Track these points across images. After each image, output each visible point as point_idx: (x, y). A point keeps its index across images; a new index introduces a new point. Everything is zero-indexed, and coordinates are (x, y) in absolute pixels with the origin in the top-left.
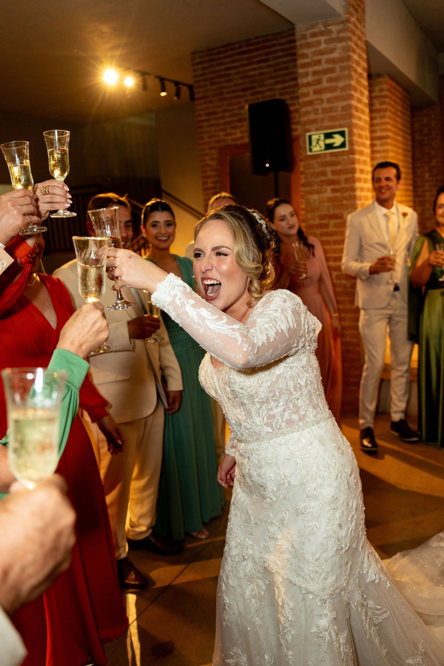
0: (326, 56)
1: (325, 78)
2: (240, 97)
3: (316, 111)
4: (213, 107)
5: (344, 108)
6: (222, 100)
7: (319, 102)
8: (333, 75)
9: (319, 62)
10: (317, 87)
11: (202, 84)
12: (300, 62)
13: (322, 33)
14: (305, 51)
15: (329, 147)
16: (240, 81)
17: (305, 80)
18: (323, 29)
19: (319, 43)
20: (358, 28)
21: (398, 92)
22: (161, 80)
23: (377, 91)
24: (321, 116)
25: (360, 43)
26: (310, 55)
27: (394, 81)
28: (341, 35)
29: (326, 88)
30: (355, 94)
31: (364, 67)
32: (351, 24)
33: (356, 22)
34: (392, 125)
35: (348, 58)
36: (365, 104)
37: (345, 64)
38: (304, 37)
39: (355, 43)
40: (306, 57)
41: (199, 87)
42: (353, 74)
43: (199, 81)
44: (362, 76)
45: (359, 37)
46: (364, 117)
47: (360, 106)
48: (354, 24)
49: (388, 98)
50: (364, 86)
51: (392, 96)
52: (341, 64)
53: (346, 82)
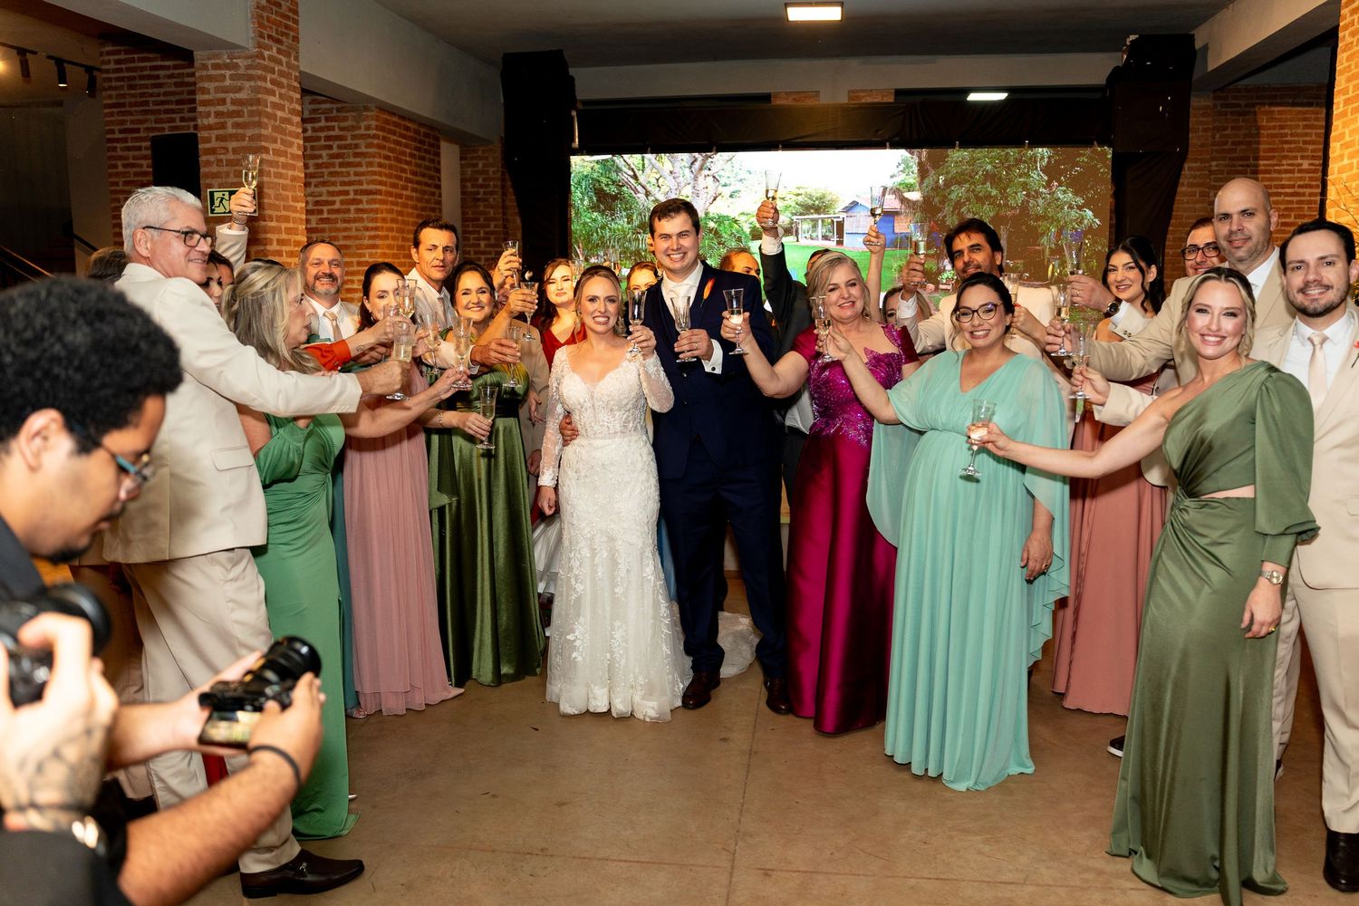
0: (232, 95)
1: (230, 122)
2: (173, 111)
3: (219, 162)
4: (132, 122)
6: (146, 112)
7: (223, 151)
8: (240, 120)
9: (223, 101)
10: (221, 132)
12: (199, 97)
13: (227, 67)
14: (206, 85)
16: (173, 89)
17: (206, 122)
18: (228, 61)
19: (223, 77)
20: (280, 63)
21: (407, 129)
22: (60, 63)
23: (363, 127)
24: (225, 169)
25: (284, 81)
26: (212, 91)
27: (394, 114)
28: (251, 72)
29: (231, 135)
30: (271, 146)
31: (294, 109)
32: (264, 59)
33: (277, 55)
34: (386, 175)
35: (258, 102)
36: (294, 157)
37: (254, 108)
38: (205, 67)
39: (273, 82)
40: (209, 93)
41: (111, 88)
42: (266, 120)
43: (110, 80)
44: (288, 121)
45: (282, 74)
46: (290, 173)
47: (282, 159)
48: (272, 58)
49: (379, 139)
50: (291, 134)
51: (389, 136)
52: (249, 108)
53: (257, 131)
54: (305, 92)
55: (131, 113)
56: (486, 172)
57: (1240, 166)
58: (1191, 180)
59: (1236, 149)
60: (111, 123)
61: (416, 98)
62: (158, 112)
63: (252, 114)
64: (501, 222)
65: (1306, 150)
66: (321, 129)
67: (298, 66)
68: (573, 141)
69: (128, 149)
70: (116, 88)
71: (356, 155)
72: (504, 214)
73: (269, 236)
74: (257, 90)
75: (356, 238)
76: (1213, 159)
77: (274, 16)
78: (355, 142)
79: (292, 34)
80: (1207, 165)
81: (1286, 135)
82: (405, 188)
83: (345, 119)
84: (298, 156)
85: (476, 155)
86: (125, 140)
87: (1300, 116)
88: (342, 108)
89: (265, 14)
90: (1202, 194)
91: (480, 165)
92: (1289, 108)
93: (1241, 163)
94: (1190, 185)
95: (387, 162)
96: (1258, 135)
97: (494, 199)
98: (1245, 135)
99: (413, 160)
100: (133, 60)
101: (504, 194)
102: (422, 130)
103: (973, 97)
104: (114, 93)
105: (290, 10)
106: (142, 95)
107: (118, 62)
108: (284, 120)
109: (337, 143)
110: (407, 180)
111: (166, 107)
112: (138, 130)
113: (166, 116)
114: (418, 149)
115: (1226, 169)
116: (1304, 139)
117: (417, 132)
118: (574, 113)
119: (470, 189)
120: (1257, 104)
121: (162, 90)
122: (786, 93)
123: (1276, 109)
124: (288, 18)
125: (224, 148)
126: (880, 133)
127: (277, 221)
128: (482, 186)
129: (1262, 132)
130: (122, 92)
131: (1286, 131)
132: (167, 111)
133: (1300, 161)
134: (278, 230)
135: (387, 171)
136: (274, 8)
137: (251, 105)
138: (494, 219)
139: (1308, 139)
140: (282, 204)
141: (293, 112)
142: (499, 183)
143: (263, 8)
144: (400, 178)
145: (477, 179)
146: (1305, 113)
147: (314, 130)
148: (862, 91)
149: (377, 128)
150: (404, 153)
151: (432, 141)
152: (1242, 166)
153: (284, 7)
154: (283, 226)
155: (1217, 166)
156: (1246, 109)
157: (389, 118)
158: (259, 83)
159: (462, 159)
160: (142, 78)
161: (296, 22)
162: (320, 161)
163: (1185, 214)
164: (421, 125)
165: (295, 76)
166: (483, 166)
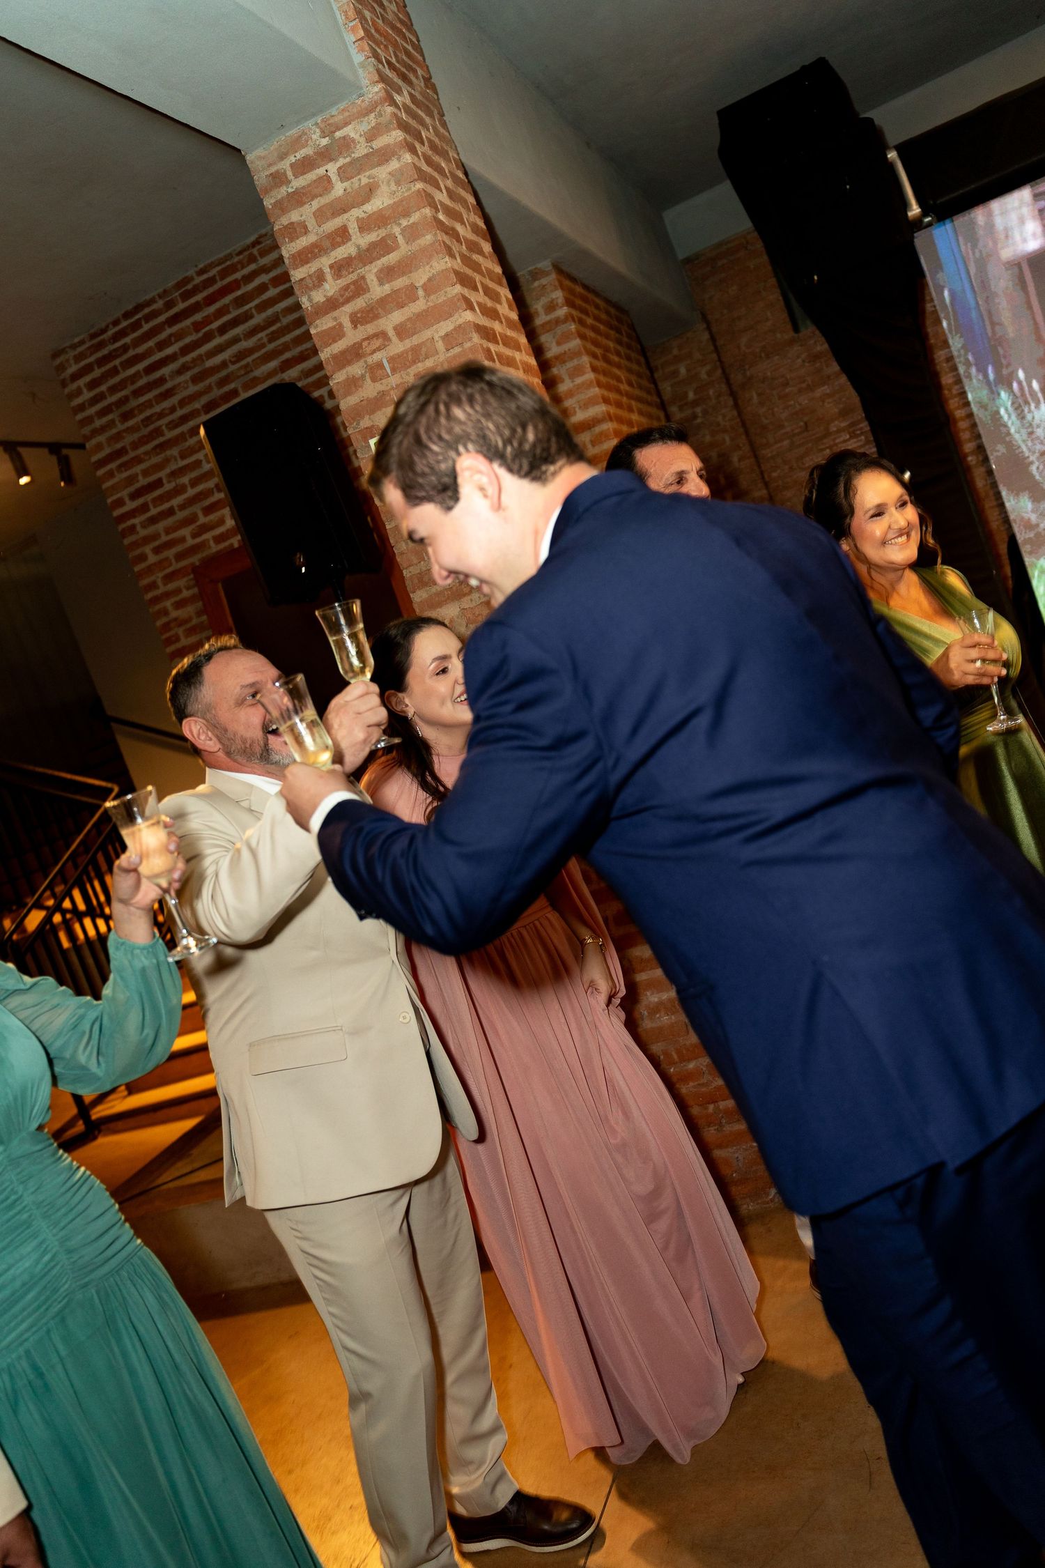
11: (98, 423)
20: (424, 124)
21: (596, 306)
23: (541, 312)
25: (443, 163)
27: (576, 280)
28: (382, 141)
31: (476, 226)
32: (399, 108)
33: (413, 106)
36: (510, 323)
39: (428, 160)
40: (306, 231)
44: (477, 249)
45: (434, 147)
46: (517, 356)
47: (497, 326)
49: (575, 323)
50: (491, 275)
51: (583, 316)
68: (905, 205)
72: (747, 433)
79: (419, 70)
84: (515, 324)
91: (683, 371)
95: (598, 363)
97: (724, 416)
99: (621, 361)
106: (136, 393)
108: (472, 246)
114: (620, 342)
117: (608, 313)
118: (892, 155)
124: (404, 36)
128: (695, 403)
141: (476, 229)
144: (620, 391)
145: (686, 394)
149: (567, 302)
150: (608, 348)
153: (391, 14)
157: (572, 285)
165: (454, 159)
166: (688, 370)
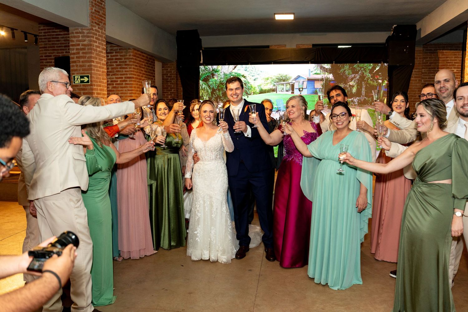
0: (82, 43)
1: (81, 52)
2: (63, 50)
3: (77, 66)
5: (89, 66)
7: (78, 62)
8: (84, 51)
9: (79, 45)
10: (78, 55)
12: (71, 43)
13: (80, 33)
14: (73, 39)
15: (82, 82)
16: (63, 42)
17: (73, 52)
18: (81, 31)
19: (79, 37)
20: (99, 32)
21: (143, 56)
22: (25, 33)
23: (128, 55)
24: (79, 68)
25: (100, 38)
26: (75, 41)
27: (139, 51)
28: (88, 35)
29: (81, 56)
30: (95, 60)
31: (103, 48)
32: (93, 30)
33: (98, 29)
34: (136, 72)
35: (91, 45)
36: (103, 64)
37: (89, 47)
38: (73, 33)
39: (96, 38)
40: (74, 42)
41: (42, 42)
42: (93, 51)
43: (42, 39)
44: (102, 52)
45: (99, 35)
46: (102, 70)
47: (99, 65)
48: (96, 30)
49: (133, 59)
50: (102, 56)
51: (137, 58)
52: (88, 47)
53: (90, 55)
54: (108, 43)
55: (48, 50)
56: (171, 72)
57: (432, 71)
58: (415, 76)
59: (431, 65)
60: (42, 53)
61: (147, 46)
62: (58, 50)
63: (88, 49)
64: (176, 89)
65: (455, 65)
66: (114, 56)
67: (105, 33)
68: (201, 61)
69: (48, 62)
70: (44, 42)
71: (126, 65)
72: (177, 86)
73: (93, 91)
74: (90, 41)
75: (125, 93)
76: (423, 68)
77: (97, 16)
78: (125, 60)
79: (103, 22)
80: (421, 70)
81: (448, 60)
82: (142, 77)
83: (122, 52)
84: (105, 64)
85: (167, 66)
86: (46, 59)
87: (453, 54)
88: (121, 49)
89: (94, 15)
90: (419, 80)
91: (169, 70)
92: (449, 51)
93: (433, 70)
94: (415, 77)
95: (136, 67)
96: (439, 60)
97: (174, 81)
98: (434, 60)
99: (145, 67)
100: (50, 32)
101: (177, 79)
102: (149, 57)
103: (339, 47)
104: (43, 43)
105: (103, 14)
106: (53, 44)
107: (44, 33)
108: (100, 52)
109: (119, 61)
110: (143, 74)
111: (61, 48)
112: (51, 56)
113: (61, 51)
114: (147, 63)
115: (428, 72)
116: (455, 61)
117: (147, 57)
118: (201, 51)
119: (165, 78)
120: (438, 49)
121: (59, 42)
122: (275, 45)
123: (445, 51)
124: (102, 17)
125: (79, 61)
126: (307, 58)
127: (97, 86)
128: (169, 77)
129: (440, 59)
130: (46, 43)
131: (448, 59)
132: (61, 50)
133: (453, 69)
134: (97, 90)
135: (136, 70)
136: (97, 13)
137: (88, 46)
138: (174, 88)
139: (456, 61)
140: (98, 80)
141: (103, 49)
142: (175, 76)
143: (93, 13)
144: (141, 73)
145: (168, 74)
146: (455, 52)
147: (111, 56)
148: (301, 45)
149: (133, 56)
150: (142, 65)
151: (152, 61)
152: (433, 71)
153: (101, 13)
154: (99, 88)
155: (424, 71)
156: (434, 51)
157: (137, 52)
158: (91, 39)
159: (162, 67)
160: (53, 38)
161: (105, 18)
162: (113, 67)
163: (413, 87)
164: (148, 55)
165: (104, 37)
166: (170, 70)
